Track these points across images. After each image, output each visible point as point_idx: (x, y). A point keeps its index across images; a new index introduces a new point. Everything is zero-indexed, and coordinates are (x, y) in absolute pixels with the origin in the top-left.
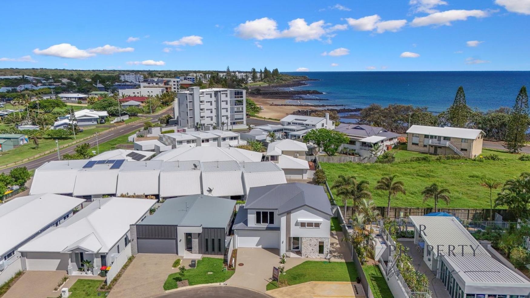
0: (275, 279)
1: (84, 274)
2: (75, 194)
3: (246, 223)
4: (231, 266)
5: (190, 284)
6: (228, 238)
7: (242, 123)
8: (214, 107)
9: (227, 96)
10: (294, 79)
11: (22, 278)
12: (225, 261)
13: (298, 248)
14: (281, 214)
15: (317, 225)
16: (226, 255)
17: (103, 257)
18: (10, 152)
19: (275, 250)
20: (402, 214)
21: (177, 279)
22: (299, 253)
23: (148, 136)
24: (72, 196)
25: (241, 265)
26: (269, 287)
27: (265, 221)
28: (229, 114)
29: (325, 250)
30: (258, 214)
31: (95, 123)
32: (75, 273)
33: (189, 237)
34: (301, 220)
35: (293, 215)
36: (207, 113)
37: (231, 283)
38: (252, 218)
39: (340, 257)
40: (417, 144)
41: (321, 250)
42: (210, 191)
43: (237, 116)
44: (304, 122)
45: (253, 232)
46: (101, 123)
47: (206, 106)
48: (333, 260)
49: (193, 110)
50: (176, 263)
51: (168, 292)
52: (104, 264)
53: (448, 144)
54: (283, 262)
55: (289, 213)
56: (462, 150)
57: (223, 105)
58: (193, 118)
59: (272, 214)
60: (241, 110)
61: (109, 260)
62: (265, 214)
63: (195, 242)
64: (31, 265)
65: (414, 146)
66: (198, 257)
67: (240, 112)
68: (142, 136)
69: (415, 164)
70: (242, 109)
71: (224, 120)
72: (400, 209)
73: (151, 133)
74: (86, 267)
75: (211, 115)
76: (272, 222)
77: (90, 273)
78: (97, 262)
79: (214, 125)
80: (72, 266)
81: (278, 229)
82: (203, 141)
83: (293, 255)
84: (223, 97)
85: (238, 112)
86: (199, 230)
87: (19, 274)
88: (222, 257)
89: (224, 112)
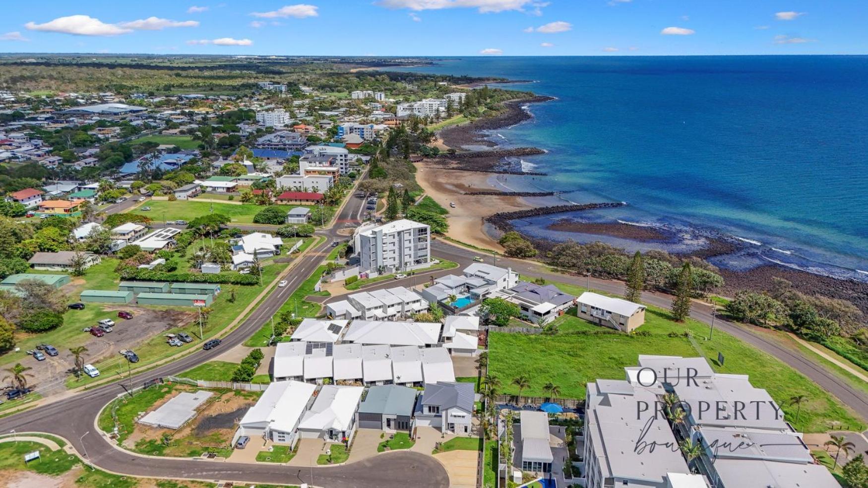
0: (437, 448)
1: (333, 441)
2: (306, 377)
3: (422, 412)
4: (413, 439)
5: (391, 449)
6: (411, 420)
7: (426, 261)
8: (396, 248)
9: (410, 235)
10: (513, 98)
11: (301, 442)
12: (410, 435)
13: (453, 427)
14: (443, 410)
15: (463, 417)
16: (410, 431)
17: (344, 433)
18: (213, 308)
19: (439, 429)
20: (529, 401)
21: (384, 446)
22: (453, 431)
23: (332, 281)
24: (302, 380)
25: (419, 438)
26: (433, 453)
27: (434, 411)
28: (412, 252)
29: (469, 430)
30: (430, 408)
31: (272, 255)
32: (329, 440)
33: (389, 421)
34: (454, 414)
35: (449, 411)
36: (389, 254)
37: (414, 449)
38: (426, 410)
39: (477, 434)
40: (585, 313)
41: (466, 430)
42: (399, 378)
43: (421, 253)
44: (487, 277)
45: (426, 417)
46: (277, 255)
47: (389, 247)
48: (473, 436)
49: (376, 253)
50: (382, 436)
51: (380, 453)
52: (344, 436)
53: (608, 317)
54: (443, 437)
55: (447, 410)
56: (621, 324)
57: (407, 244)
58: (376, 260)
59: (438, 408)
60: (425, 247)
61: (346, 434)
62: (434, 407)
63: (392, 423)
64: (304, 435)
65: (583, 314)
66: (394, 432)
67: (424, 249)
68: (326, 282)
69: (573, 339)
70: (426, 245)
71: (407, 259)
72: (528, 398)
73: (334, 278)
74: (334, 437)
75: (394, 255)
76: (438, 412)
77: (336, 441)
78: (340, 435)
79: (397, 266)
80: (327, 437)
81: (441, 416)
82: (389, 307)
83: (449, 432)
84: (407, 237)
85: (422, 249)
86: (395, 417)
87: (299, 440)
88: (408, 432)
89: (407, 251)
